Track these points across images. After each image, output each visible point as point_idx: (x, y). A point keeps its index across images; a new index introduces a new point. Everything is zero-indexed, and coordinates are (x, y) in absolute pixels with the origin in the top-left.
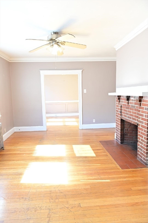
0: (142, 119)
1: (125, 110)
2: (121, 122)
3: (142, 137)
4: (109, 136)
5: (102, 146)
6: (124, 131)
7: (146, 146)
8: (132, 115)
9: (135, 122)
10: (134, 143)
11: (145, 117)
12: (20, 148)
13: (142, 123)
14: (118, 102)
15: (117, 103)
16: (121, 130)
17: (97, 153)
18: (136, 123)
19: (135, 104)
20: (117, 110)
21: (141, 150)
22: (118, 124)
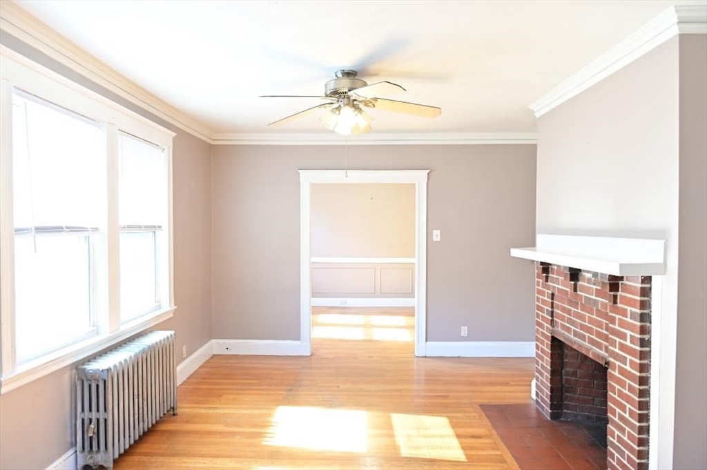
0: (623, 347)
1: (564, 310)
2: (552, 346)
3: (623, 408)
4: (513, 388)
5: (490, 424)
6: (564, 377)
7: (637, 440)
8: (589, 330)
9: (599, 356)
10: (598, 419)
11: (631, 342)
12: (226, 411)
13: (623, 360)
14: (541, 281)
15: (538, 282)
16: (553, 373)
17: (471, 448)
18: (603, 358)
19: (598, 293)
20: (540, 305)
21: (622, 453)
22: (543, 351)
